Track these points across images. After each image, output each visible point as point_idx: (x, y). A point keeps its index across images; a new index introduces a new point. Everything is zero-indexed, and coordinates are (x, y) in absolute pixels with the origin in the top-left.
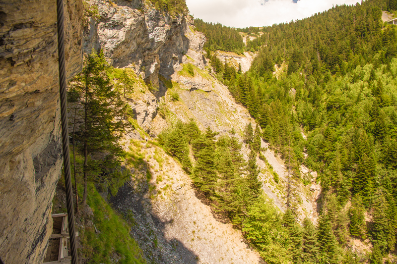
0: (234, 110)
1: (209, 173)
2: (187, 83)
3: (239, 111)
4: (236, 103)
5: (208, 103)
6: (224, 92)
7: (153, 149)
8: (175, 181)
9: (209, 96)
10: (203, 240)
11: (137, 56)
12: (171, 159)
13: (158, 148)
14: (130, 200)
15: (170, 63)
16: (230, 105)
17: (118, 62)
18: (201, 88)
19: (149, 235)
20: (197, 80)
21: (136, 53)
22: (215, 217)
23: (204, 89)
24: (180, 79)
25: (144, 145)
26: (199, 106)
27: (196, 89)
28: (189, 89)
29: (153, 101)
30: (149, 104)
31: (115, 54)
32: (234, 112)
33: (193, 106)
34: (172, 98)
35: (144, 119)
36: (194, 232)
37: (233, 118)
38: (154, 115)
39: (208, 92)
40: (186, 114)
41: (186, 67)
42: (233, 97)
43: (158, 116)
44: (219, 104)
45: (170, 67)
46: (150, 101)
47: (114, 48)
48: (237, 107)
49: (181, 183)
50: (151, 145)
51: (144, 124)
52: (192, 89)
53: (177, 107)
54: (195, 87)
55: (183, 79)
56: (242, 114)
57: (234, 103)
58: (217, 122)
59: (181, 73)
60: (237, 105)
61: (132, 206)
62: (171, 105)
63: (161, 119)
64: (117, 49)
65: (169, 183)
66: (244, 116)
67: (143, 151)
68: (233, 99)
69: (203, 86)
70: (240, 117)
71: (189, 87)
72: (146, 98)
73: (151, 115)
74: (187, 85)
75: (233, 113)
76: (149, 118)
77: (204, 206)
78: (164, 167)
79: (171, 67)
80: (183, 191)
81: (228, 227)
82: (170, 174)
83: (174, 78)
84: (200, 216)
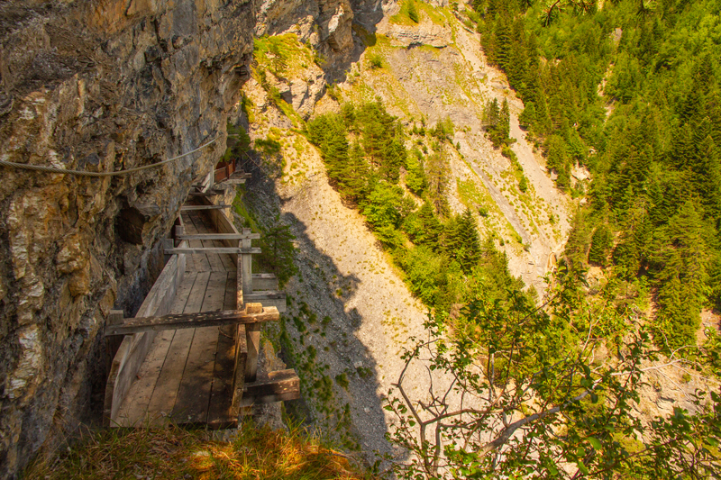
0: (482, 78)
1: (340, 160)
2: (404, 35)
3: (490, 78)
4: (488, 65)
5: (435, 68)
6: (471, 46)
7: (295, 137)
8: (310, 168)
9: (442, 56)
10: (324, 221)
11: (307, 10)
12: (312, 148)
13: (301, 136)
14: (262, 184)
15: (377, 4)
16: (476, 68)
17: (276, 25)
18: (428, 43)
19: (274, 212)
20: (425, 28)
21: (306, 6)
22: (342, 202)
23: (435, 44)
24: (392, 30)
25: (284, 133)
26: (419, 74)
27: (419, 44)
28: (405, 45)
29: (318, 77)
30: (311, 82)
31: (271, 16)
32: (482, 81)
33: (409, 75)
34: (370, 65)
35: (302, 103)
36: (317, 213)
37: (475, 91)
38: (319, 96)
39: (441, 48)
40: (390, 88)
41: (406, 7)
42: (485, 55)
43: (326, 96)
44: (456, 67)
45: (378, 9)
46: (314, 78)
47: (267, 10)
48: (489, 72)
49: (316, 170)
50: (292, 133)
51: (302, 109)
52: (412, 46)
53: (377, 78)
54: (418, 41)
55: (398, 29)
56: (495, 84)
57: (484, 64)
58: (445, 98)
59: (395, 19)
60: (489, 68)
61: (262, 189)
62: (368, 75)
63: (330, 100)
64: (271, 9)
65: (302, 170)
66: (497, 88)
67: (282, 139)
68: (483, 57)
69: (433, 38)
70: (490, 89)
71: (405, 42)
72: (308, 74)
73: (313, 97)
74: (404, 39)
75: (478, 83)
76: (311, 100)
77: (334, 192)
78: (303, 155)
79: (380, 9)
80: (316, 178)
81: (353, 213)
82: (307, 163)
83: (381, 29)
84: (328, 201)
